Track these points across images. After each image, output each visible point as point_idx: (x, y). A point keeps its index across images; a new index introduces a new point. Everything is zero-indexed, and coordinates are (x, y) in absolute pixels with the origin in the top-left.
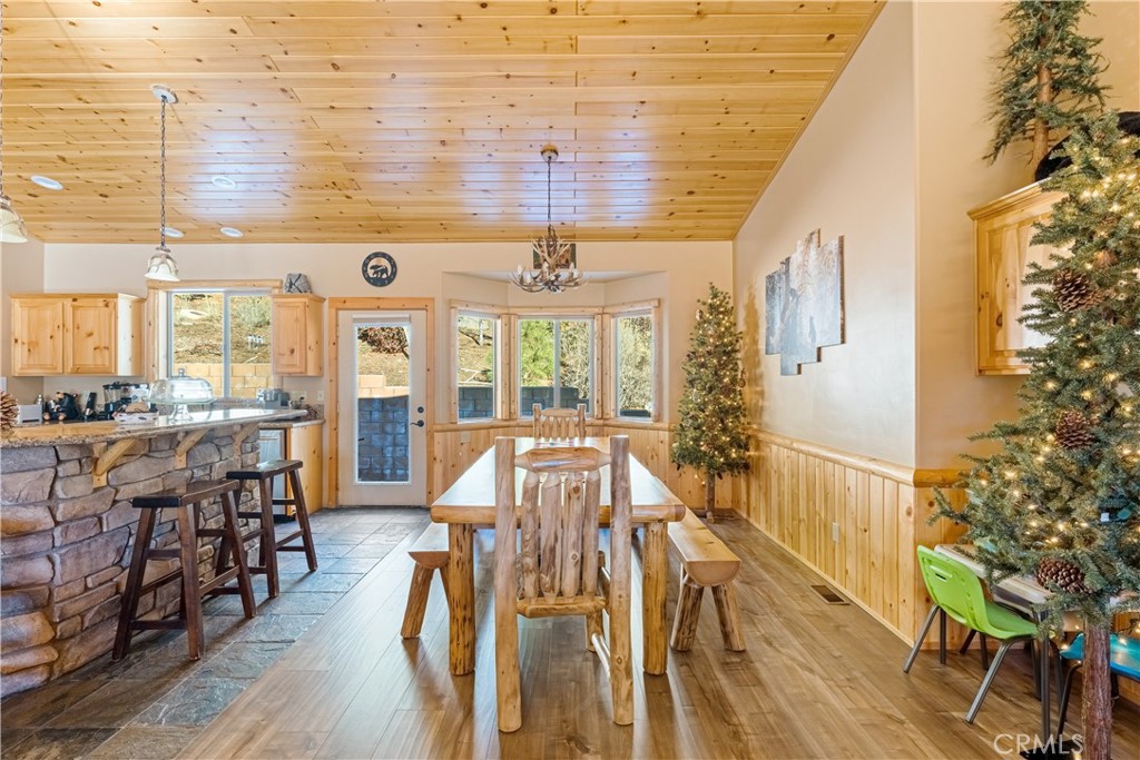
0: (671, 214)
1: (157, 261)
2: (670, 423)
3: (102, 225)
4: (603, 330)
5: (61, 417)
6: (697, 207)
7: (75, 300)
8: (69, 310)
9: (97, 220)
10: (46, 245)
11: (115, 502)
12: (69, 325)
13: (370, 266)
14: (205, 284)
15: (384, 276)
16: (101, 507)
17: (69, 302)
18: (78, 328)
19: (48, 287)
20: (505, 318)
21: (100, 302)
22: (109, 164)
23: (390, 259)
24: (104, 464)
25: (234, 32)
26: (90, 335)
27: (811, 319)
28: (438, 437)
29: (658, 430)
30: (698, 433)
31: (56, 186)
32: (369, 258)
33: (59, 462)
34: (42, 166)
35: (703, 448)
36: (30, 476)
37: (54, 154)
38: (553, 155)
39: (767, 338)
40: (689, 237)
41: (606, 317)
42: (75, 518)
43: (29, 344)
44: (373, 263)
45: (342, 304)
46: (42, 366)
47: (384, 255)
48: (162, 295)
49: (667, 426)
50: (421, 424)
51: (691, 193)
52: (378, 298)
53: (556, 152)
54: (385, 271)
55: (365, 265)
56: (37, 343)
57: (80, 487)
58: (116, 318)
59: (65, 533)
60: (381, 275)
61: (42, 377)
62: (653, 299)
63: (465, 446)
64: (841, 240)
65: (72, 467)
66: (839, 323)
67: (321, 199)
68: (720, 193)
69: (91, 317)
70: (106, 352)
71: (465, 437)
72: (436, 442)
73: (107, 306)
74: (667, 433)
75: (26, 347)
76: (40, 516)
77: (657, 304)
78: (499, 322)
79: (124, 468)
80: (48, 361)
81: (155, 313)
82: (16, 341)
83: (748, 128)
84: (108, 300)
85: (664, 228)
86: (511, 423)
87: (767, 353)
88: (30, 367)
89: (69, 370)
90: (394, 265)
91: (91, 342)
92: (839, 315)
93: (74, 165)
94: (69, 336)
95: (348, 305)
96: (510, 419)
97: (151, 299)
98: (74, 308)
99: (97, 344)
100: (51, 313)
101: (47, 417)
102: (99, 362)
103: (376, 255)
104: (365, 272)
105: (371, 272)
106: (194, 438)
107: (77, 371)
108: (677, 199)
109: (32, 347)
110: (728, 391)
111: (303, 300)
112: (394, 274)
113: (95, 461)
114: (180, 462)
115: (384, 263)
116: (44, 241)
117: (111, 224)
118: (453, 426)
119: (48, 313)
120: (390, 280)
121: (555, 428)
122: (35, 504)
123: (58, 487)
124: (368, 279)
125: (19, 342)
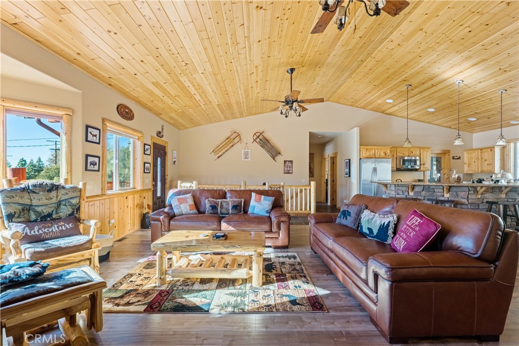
1: (499, 140)
3: (489, 125)
7: (481, 150)
8: (480, 153)
9: (488, 124)
10: (474, 134)
11: (483, 202)
12: (480, 158)
16: (479, 203)
17: (479, 151)
18: (482, 159)
19: (474, 147)
21: (489, 150)
22: (489, 111)
24: (480, 193)
26: (486, 160)
31: (475, 119)
33: (469, 191)
34: (471, 116)
36: (464, 193)
37: (473, 113)
42: (473, 203)
46: (472, 171)
48: (512, 145)
56: (471, 164)
57: (474, 197)
58: (494, 154)
59: (471, 206)
61: (472, 174)
65: (472, 192)
69: (486, 155)
70: (491, 166)
73: (491, 151)
75: (467, 165)
76: (465, 201)
79: (485, 195)
80: (474, 169)
81: (510, 151)
82: (465, 164)
84: (492, 149)
88: (469, 171)
89: (480, 172)
91: (486, 163)
93: (479, 113)
94: (480, 161)
97: (508, 146)
98: (481, 153)
99: (488, 163)
100: (475, 155)
102: (489, 169)
106: (508, 189)
107: (482, 172)
109: (469, 165)
113: (478, 192)
114: (503, 196)
116: (473, 133)
117: (492, 125)
119: (474, 155)
122: (465, 198)
123: (469, 196)
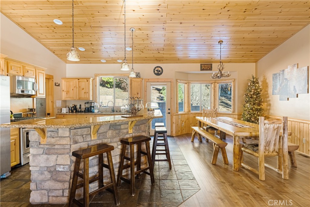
0: (243, 56)
2: (238, 113)
3: (86, 59)
4: (215, 87)
5: (74, 111)
6: (251, 55)
7: (79, 80)
8: (77, 82)
12: (77, 86)
13: (156, 70)
14: (111, 75)
15: (160, 73)
17: (77, 80)
18: (80, 87)
19: (68, 76)
20: (188, 84)
21: (85, 80)
23: (161, 68)
25: (162, 16)
26: (83, 89)
27: (294, 87)
28: (174, 117)
29: (234, 115)
30: (250, 116)
31: (84, 50)
32: (156, 68)
34: (84, 45)
35: (252, 120)
37: (90, 42)
38: (222, 43)
39: (273, 91)
40: (244, 62)
41: (216, 84)
43: (67, 91)
44: (157, 69)
45: (148, 81)
46: (70, 98)
47: (159, 67)
48: (98, 78)
49: (237, 114)
50: (169, 113)
51: (251, 51)
52: (158, 79)
53: (222, 42)
54: (160, 71)
55: (154, 70)
56: (69, 91)
58: (90, 84)
60: (158, 72)
61: (66, 100)
62: (233, 79)
63: (180, 119)
64: (308, 67)
66: (307, 88)
67: (151, 53)
68: (260, 51)
69: (83, 84)
70: (87, 94)
71: (180, 116)
72: (174, 118)
73: (87, 81)
74: (237, 116)
75: (66, 92)
77: (234, 80)
78: (186, 85)
80: (72, 96)
81: (97, 83)
82: (63, 91)
83: (277, 36)
84: (88, 79)
85: (239, 60)
86: (189, 113)
87: (273, 95)
88: (67, 98)
89: (78, 99)
90: (162, 70)
91: (83, 91)
92: (307, 86)
93: (93, 45)
94: (77, 89)
95: (149, 81)
96: (189, 112)
97: (96, 79)
98: (79, 82)
99: (85, 92)
101: (70, 111)
102: (86, 96)
103: (157, 67)
104: (154, 72)
105: (156, 72)
108: (247, 53)
109: (68, 92)
110: (259, 104)
111: (140, 79)
112: (162, 72)
115: (160, 69)
117: (88, 59)
118: (177, 114)
119: (72, 83)
120: (161, 74)
121: (209, 114)
124: (155, 74)
125: (64, 91)
